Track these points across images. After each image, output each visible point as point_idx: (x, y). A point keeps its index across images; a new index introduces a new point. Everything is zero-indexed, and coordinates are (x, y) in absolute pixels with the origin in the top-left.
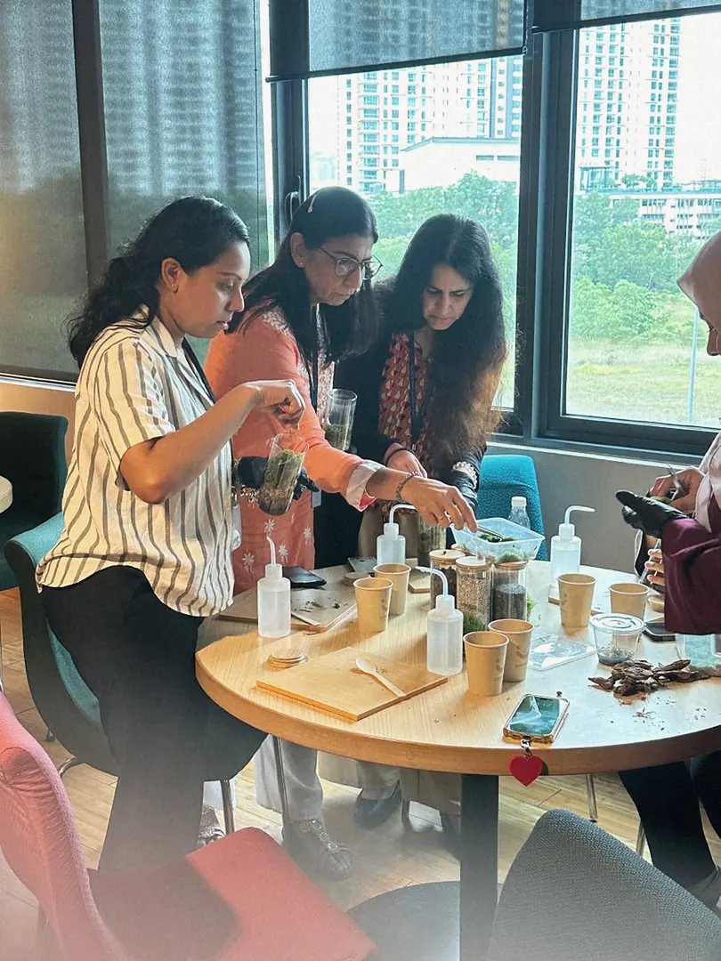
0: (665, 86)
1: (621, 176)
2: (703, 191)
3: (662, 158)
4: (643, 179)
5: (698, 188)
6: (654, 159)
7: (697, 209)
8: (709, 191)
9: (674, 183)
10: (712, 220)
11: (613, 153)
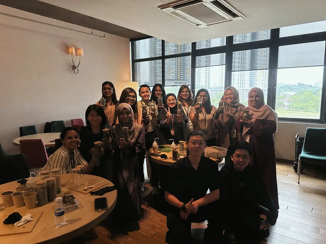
0: (208, 70)
1: (200, 86)
2: (215, 89)
3: (208, 83)
4: (204, 87)
5: (214, 88)
6: (206, 83)
7: (214, 92)
8: (216, 89)
9: (210, 87)
10: (217, 94)
11: (199, 82)
